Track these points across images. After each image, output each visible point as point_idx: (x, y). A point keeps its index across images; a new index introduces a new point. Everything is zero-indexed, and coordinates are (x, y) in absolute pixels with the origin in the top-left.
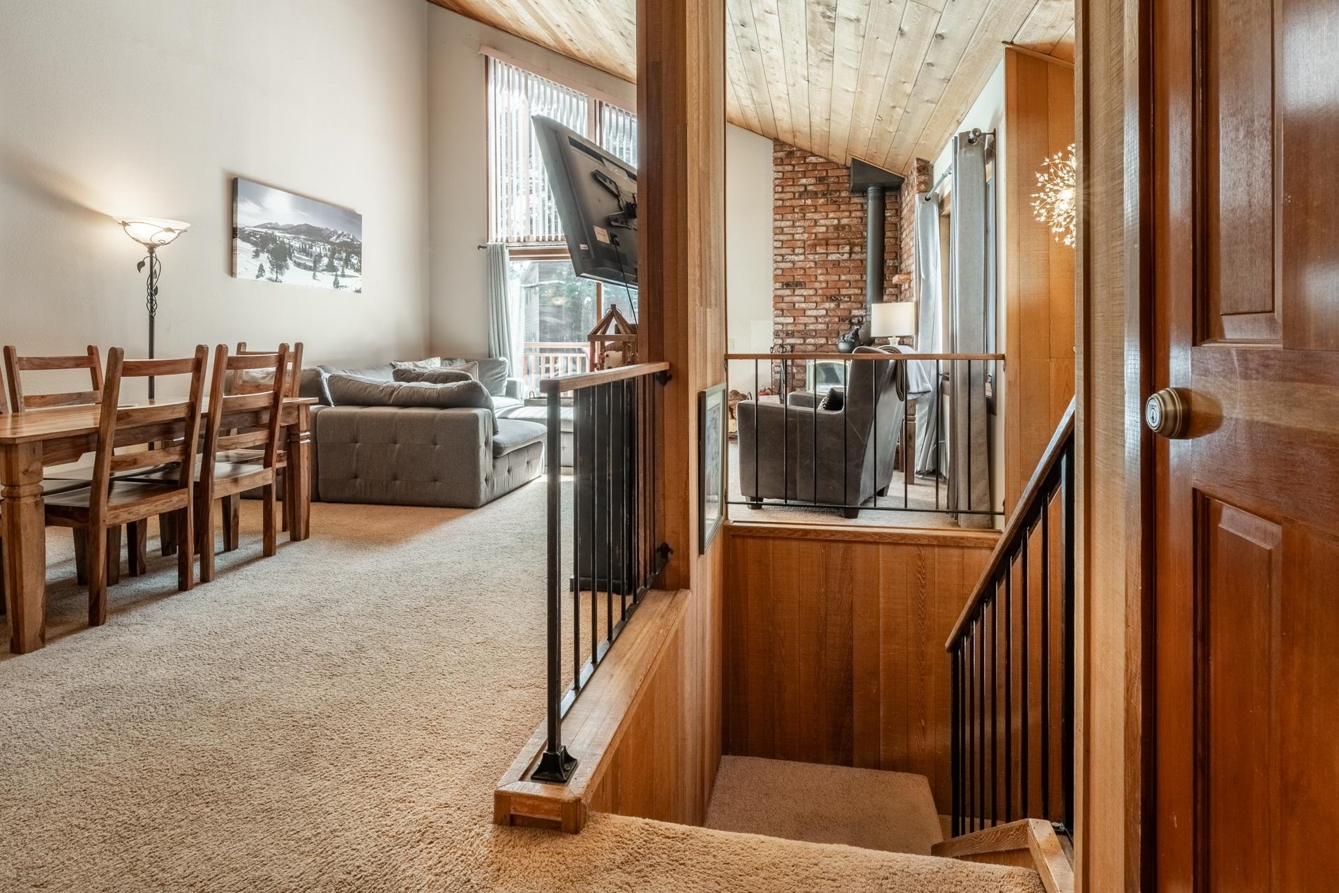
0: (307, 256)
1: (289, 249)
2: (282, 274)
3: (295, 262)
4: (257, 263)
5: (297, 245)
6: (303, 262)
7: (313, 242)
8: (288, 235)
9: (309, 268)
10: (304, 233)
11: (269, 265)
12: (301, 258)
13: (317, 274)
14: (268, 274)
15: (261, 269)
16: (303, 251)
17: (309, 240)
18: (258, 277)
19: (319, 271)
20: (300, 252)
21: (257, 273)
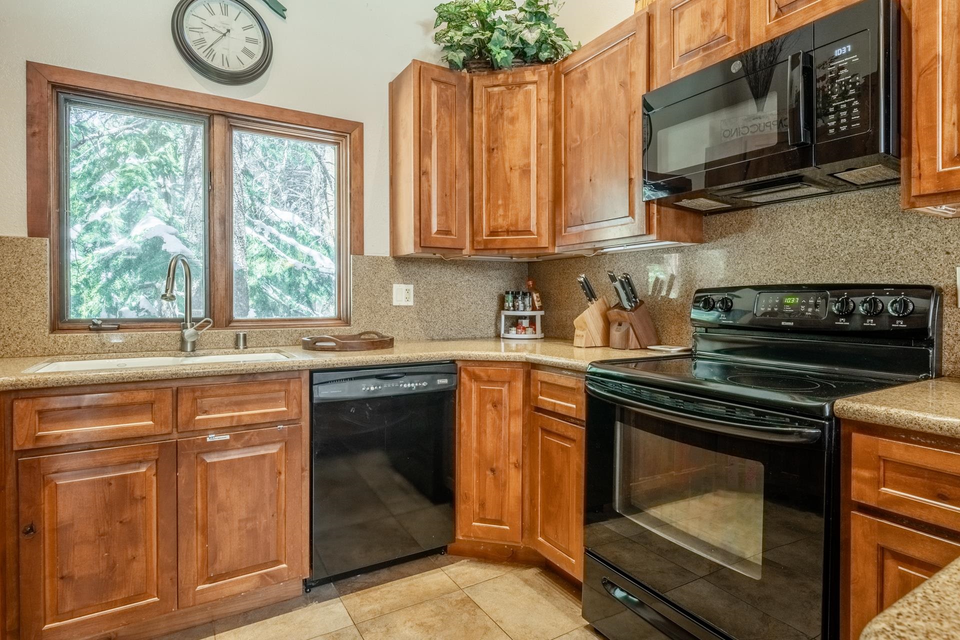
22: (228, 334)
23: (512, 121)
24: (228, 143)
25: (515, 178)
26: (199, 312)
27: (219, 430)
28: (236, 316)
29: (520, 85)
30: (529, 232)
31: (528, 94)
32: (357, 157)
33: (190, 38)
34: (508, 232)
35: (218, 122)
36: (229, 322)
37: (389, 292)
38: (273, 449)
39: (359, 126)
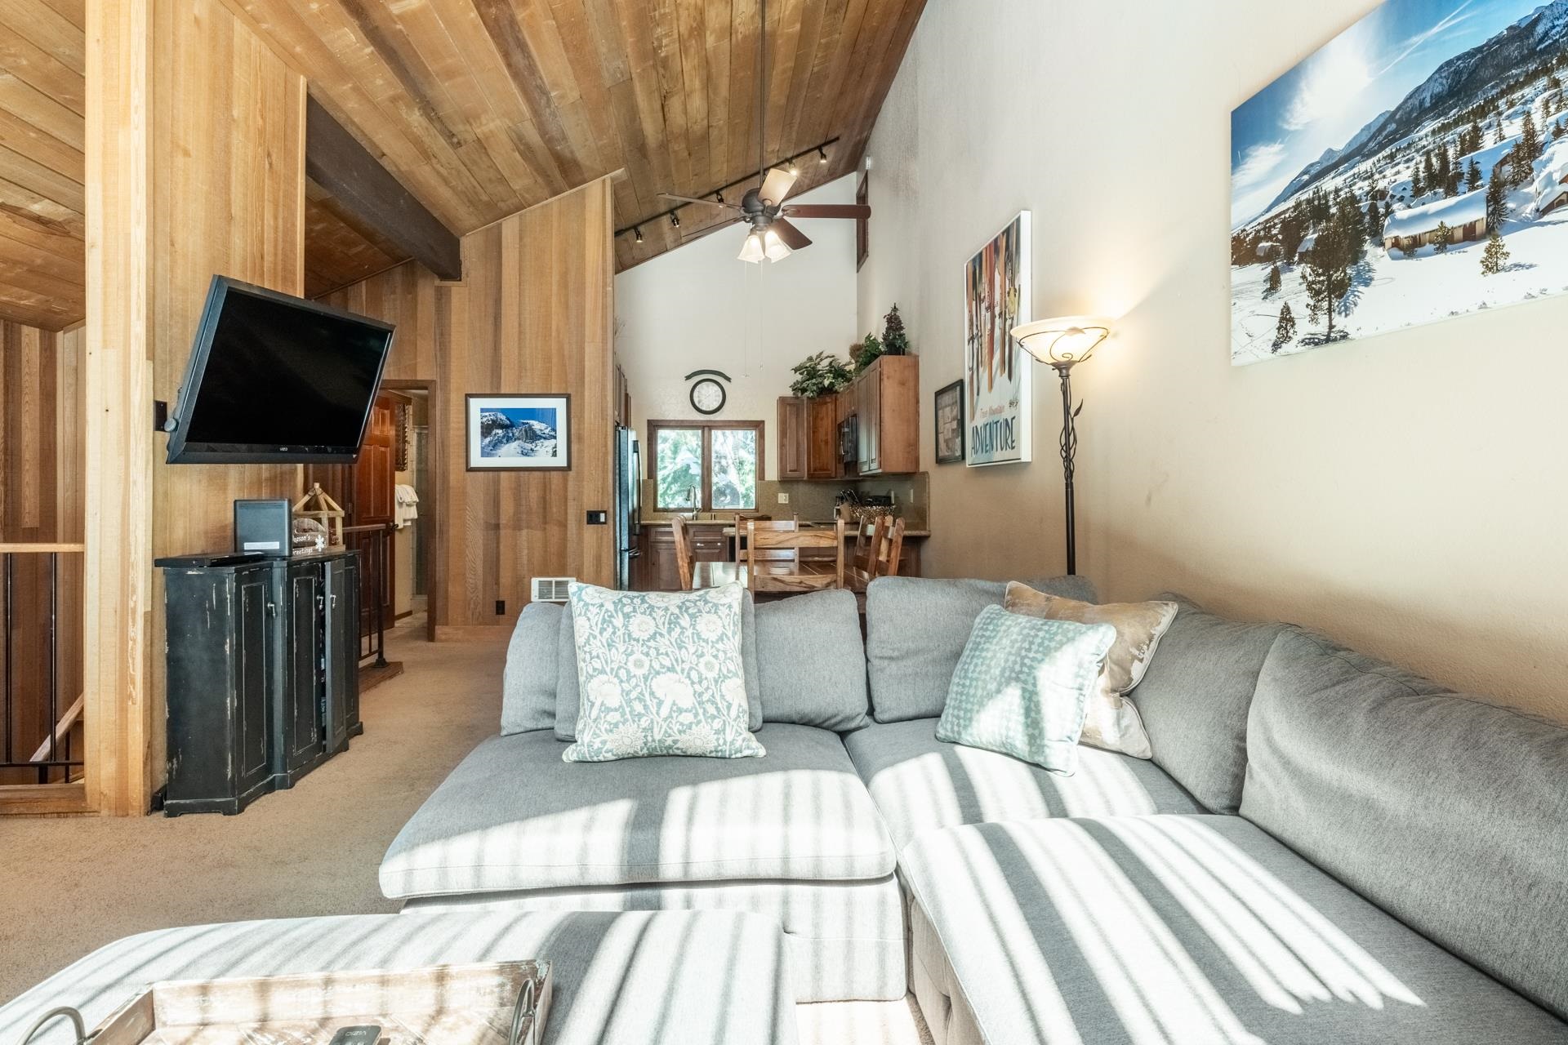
0: (1451, 191)
1: (1373, 209)
2: (1346, 311)
3: (1396, 243)
4: (1274, 307)
5: (1406, 175)
6: (1434, 225)
7: (1481, 112)
8: (1366, 166)
9: (1470, 234)
10: (1438, 105)
11: (1306, 298)
12: (1423, 216)
13: (1509, 241)
14: (1304, 327)
15: (1286, 319)
16: (1441, 179)
17: (1456, 123)
18: (1276, 346)
19: (1526, 224)
20: (1418, 192)
21: (1273, 335)
22: (708, 514)
23: (822, 419)
24: (710, 435)
25: (823, 446)
26: (699, 505)
27: (701, 543)
28: (713, 507)
29: (826, 403)
30: (828, 470)
31: (827, 409)
32: (761, 437)
33: (696, 400)
34: (820, 470)
35: (706, 429)
36: (710, 510)
37: (777, 497)
38: (717, 551)
39: (763, 422)
